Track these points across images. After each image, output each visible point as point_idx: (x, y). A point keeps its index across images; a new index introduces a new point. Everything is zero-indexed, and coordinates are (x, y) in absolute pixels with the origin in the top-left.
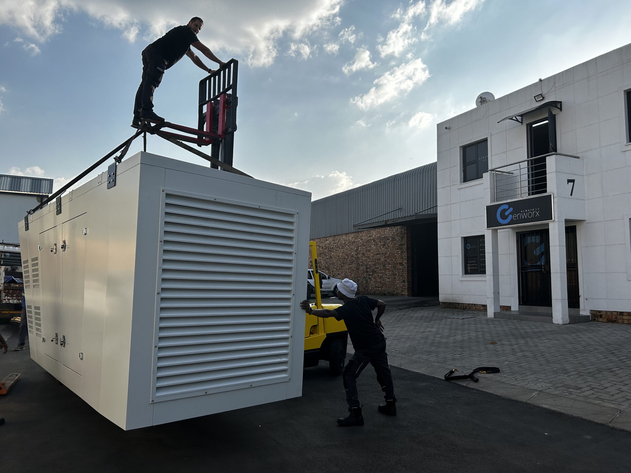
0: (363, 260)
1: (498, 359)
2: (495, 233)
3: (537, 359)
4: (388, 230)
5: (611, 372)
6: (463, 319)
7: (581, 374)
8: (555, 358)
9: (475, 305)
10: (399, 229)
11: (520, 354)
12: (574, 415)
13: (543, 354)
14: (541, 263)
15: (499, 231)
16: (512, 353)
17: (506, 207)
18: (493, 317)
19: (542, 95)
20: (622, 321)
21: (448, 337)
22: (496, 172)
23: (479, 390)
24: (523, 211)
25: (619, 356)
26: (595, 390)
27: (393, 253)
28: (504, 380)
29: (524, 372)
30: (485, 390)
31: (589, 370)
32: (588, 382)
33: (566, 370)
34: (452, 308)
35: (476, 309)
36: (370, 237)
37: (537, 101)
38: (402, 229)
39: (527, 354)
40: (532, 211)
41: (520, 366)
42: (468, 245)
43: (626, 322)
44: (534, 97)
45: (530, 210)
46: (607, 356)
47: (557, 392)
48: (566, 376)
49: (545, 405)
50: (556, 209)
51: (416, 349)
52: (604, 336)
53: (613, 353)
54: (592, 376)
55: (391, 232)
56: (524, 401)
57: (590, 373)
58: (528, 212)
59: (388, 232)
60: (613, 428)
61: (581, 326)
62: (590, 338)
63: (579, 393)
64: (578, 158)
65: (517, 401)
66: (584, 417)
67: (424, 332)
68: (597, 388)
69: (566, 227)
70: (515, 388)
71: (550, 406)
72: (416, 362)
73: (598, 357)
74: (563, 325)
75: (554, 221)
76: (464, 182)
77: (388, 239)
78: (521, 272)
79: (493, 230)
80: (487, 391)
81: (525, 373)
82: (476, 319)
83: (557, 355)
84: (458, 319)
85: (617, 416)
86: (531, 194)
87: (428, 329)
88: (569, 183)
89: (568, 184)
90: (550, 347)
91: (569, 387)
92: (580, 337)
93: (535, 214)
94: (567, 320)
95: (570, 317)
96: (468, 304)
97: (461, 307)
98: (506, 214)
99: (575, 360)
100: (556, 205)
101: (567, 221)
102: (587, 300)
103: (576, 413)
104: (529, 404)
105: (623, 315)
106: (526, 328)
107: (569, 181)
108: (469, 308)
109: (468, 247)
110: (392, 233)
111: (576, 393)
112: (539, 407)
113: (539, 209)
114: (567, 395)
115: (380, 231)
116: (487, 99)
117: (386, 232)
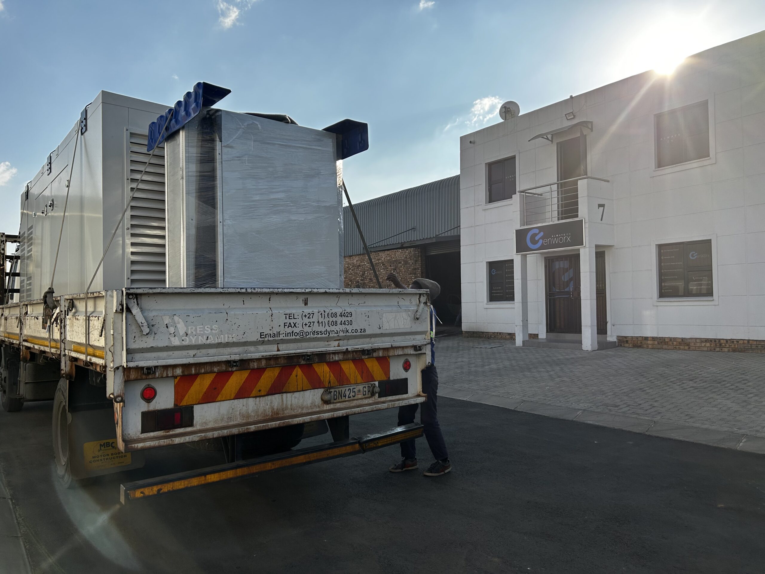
1: (539, 385)
2: (524, 258)
3: (575, 383)
5: (643, 391)
6: (491, 348)
7: (617, 394)
8: (591, 382)
9: (500, 333)
10: (412, 251)
11: (558, 380)
12: (616, 428)
13: (580, 378)
14: (570, 289)
15: (527, 256)
16: (551, 379)
17: (537, 231)
18: (522, 345)
19: (573, 112)
20: (647, 346)
21: (483, 366)
22: (526, 194)
23: (527, 413)
24: (554, 236)
25: (648, 377)
26: (630, 406)
27: (406, 278)
28: (549, 402)
29: (565, 395)
30: (533, 413)
31: (624, 391)
32: (624, 400)
33: (603, 391)
34: (476, 337)
35: (501, 338)
36: (378, 260)
37: (567, 120)
39: (565, 379)
40: (563, 236)
41: (561, 390)
42: (493, 271)
43: (650, 346)
44: (565, 115)
45: (561, 235)
46: (637, 378)
47: (599, 410)
48: (604, 396)
49: (590, 421)
50: (587, 235)
51: (455, 378)
52: (632, 361)
53: (642, 375)
54: (627, 396)
55: (404, 255)
56: (571, 419)
57: (625, 392)
58: (559, 237)
59: (399, 254)
60: (649, 436)
61: (610, 352)
62: (620, 363)
63: (618, 410)
64: (608, 181)
65: (565, 420)
66: (624, 429)
67: (456, 362)
68: (632, 405)
69: (596, 252)
70: (561, 409)
71: (594, 422)
72: (460, 390)
73: (630, 379)
74: (593, 351)
75: (585, 246)
76: (489, 203)
78: (549, 299)
79: (522, 255)
80: (535, 413)
81: (567, 396)
82: (504, 348)
83: (592, 379)
84: (486, 348)
85: (652, 426)
86: (560, 218)
87: (460, 360)
88: (600, 208)
89: (598, 208)
90: (585, 372)
91: (608, 405)
92: (610, 362)
93: (566, 239)
94: (596, 347)
95: (598, 343)
96: (493, 333)
97: (486, 336)
98: (537, 238)
99: (609, 382)
100: (587, 230)
101: (597, 246)
102: (614, 326)
103: (617, 426)
104: (575, 421)
105: (648, 340)
106: (557, 355)
107: (600, 206)
108: (494, 336)
109: (493, 273)
111: (615, 410)
112: (584, 423)
113: (570, 234)
114: (607, 412)
115: (391, 254)
116: (511, 109)
117: (397, 255)
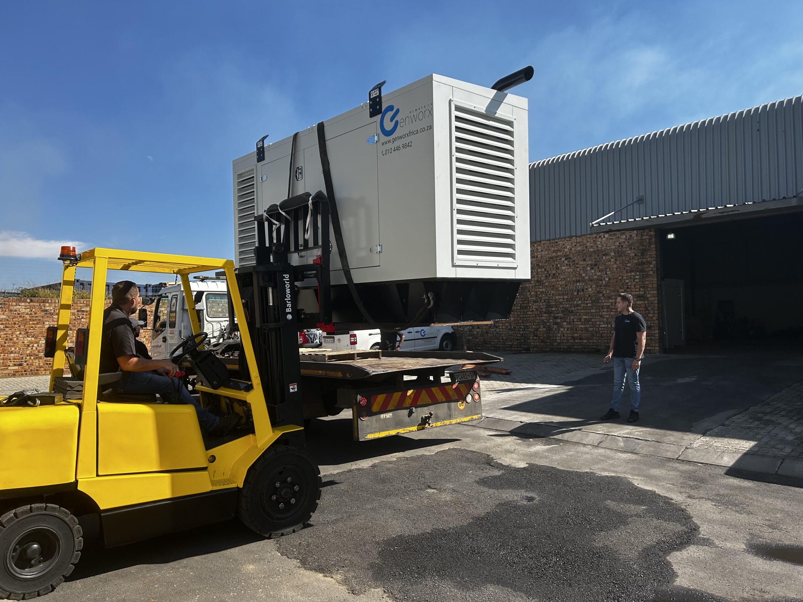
0: (538, 293)
4: (604, 239)
10: (634, 235)
38: (642, 236)
77: (606, 255)
110: (618, 244)
